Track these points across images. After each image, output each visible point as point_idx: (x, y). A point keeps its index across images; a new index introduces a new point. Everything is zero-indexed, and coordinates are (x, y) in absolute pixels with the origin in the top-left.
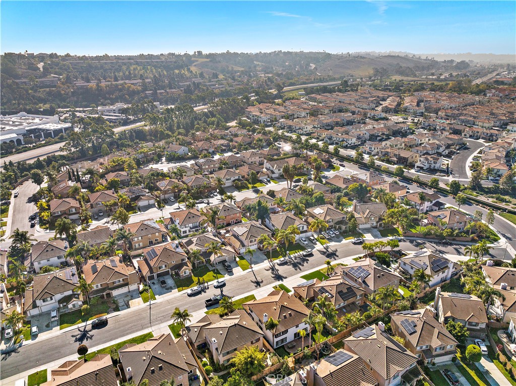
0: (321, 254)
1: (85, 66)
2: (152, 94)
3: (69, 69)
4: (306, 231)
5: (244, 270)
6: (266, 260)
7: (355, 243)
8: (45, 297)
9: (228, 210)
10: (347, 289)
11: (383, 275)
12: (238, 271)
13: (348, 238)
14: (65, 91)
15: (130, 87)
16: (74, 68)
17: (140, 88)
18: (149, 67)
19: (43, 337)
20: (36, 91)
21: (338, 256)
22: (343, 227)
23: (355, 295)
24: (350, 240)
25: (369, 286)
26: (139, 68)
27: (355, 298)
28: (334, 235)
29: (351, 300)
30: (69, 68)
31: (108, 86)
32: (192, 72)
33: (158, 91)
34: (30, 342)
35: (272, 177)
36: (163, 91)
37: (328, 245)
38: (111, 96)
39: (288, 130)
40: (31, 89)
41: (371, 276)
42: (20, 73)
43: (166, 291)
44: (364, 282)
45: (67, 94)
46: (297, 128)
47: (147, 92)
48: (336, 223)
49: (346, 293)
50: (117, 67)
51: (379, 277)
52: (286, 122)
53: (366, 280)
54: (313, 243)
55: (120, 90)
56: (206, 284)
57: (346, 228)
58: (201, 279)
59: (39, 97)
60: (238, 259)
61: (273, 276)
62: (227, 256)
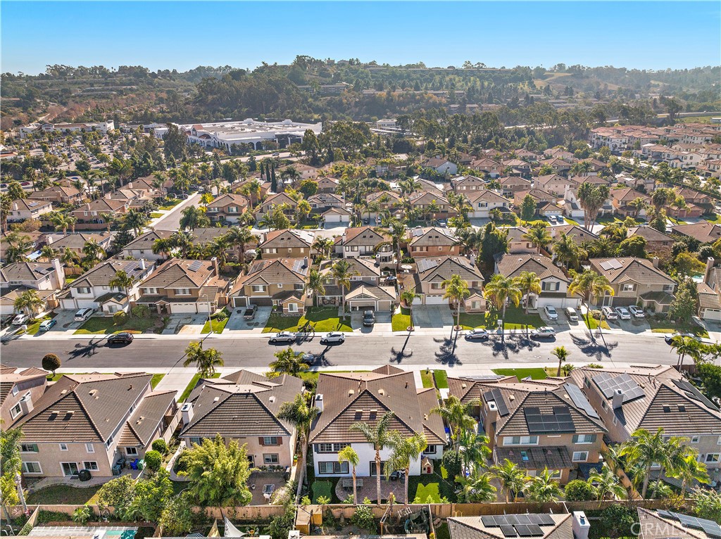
0: (574, 342)
1: (388, 74)
2: (459, 108)
3: (367, 78)
4: (563, 295)
5: (394, 330)
6: (449, 324)
7: (670, 342)
8: (80, 285)
9: (437, 237)
10: (556, 409)
11: (682, 409)
12: (382, 330)
13: (663, 330)
14: (348, 101)
15: (431, 98)
16: (373, 77)
17: (444, 101)
18: (472, 78)
19: (50, 336)
20: (316, 99)
21: (609, 356)
22: (659, 307)
23: (570, 430)
24: (663, 335)
25: (624, 423)
26: (457, 79)
27: (570, 437)
28: (628, 317)
29: (555, 440)
30: (367, 76)
31: (402, 96)
32: (535, 86)
33: (468, 106)
34: (30, 337)
35: (570, 216)
36: (475, 105)
37: (603, 331)
38: (403, 109)
39: (653, 160)
40: (312, 97)
41: (644, 404)
42: (308, 79)
43: (247, 326)
44: (619, 411)
45: (350, 104)
46: (671, 157)
47: (452, 106)
48: (644, 296)
49: (547, 418)
50: (428, 76)
51: (667, 410)
52: (654, 148)
53: (625, 407)
54: (570, 321)
55: (418, 102)
56: (312, 334)
57: (665, 309)
58: (312, 323)
59: (318, 105)
60: (398, 311)
61: (440, 353)
62: (376, 300)
